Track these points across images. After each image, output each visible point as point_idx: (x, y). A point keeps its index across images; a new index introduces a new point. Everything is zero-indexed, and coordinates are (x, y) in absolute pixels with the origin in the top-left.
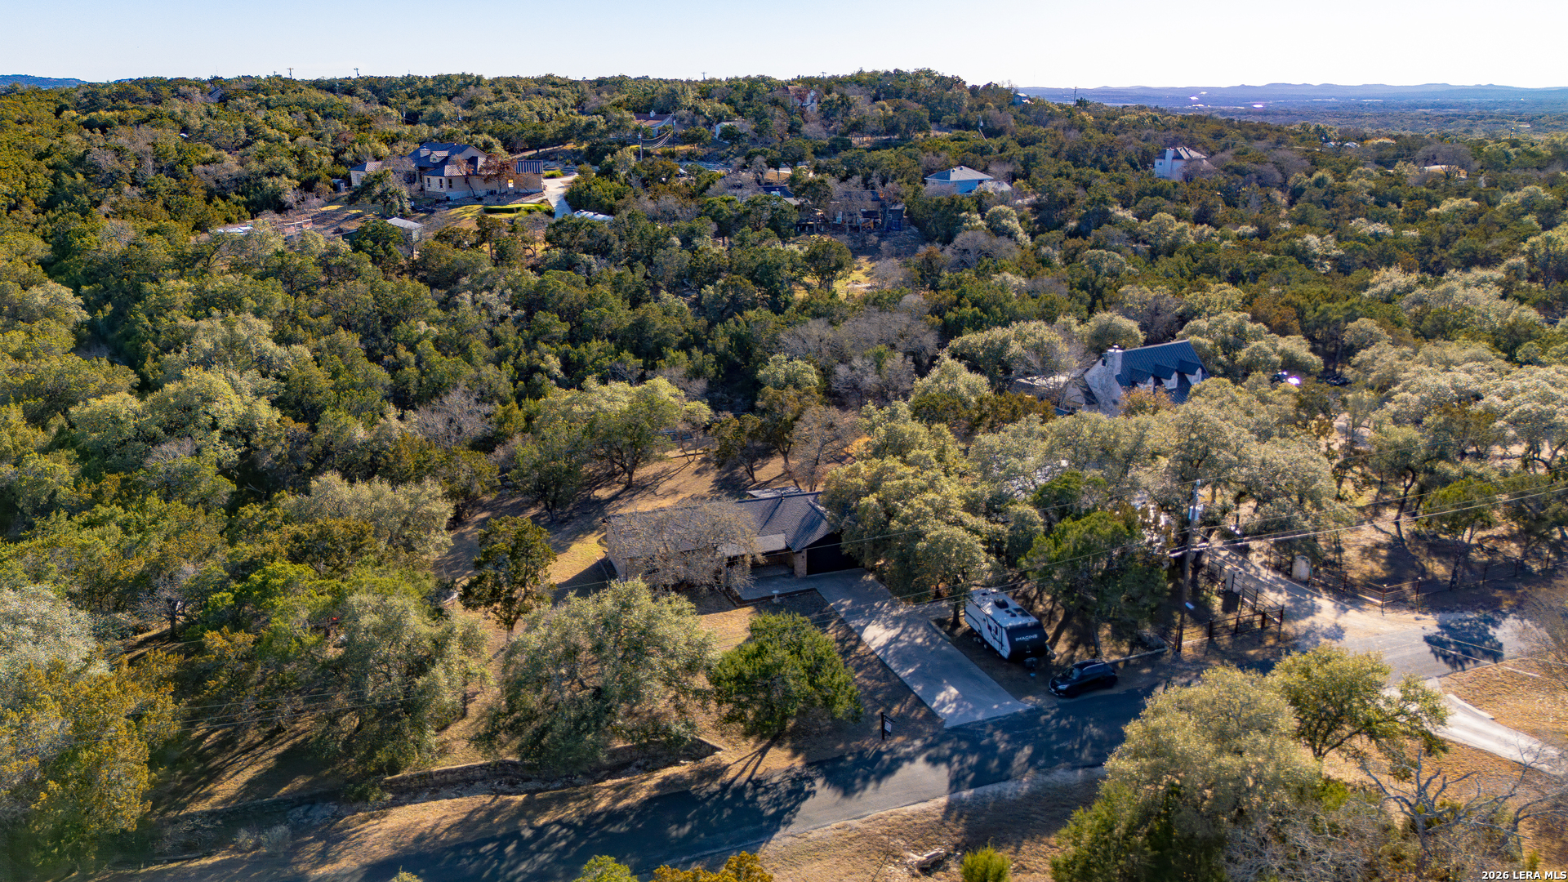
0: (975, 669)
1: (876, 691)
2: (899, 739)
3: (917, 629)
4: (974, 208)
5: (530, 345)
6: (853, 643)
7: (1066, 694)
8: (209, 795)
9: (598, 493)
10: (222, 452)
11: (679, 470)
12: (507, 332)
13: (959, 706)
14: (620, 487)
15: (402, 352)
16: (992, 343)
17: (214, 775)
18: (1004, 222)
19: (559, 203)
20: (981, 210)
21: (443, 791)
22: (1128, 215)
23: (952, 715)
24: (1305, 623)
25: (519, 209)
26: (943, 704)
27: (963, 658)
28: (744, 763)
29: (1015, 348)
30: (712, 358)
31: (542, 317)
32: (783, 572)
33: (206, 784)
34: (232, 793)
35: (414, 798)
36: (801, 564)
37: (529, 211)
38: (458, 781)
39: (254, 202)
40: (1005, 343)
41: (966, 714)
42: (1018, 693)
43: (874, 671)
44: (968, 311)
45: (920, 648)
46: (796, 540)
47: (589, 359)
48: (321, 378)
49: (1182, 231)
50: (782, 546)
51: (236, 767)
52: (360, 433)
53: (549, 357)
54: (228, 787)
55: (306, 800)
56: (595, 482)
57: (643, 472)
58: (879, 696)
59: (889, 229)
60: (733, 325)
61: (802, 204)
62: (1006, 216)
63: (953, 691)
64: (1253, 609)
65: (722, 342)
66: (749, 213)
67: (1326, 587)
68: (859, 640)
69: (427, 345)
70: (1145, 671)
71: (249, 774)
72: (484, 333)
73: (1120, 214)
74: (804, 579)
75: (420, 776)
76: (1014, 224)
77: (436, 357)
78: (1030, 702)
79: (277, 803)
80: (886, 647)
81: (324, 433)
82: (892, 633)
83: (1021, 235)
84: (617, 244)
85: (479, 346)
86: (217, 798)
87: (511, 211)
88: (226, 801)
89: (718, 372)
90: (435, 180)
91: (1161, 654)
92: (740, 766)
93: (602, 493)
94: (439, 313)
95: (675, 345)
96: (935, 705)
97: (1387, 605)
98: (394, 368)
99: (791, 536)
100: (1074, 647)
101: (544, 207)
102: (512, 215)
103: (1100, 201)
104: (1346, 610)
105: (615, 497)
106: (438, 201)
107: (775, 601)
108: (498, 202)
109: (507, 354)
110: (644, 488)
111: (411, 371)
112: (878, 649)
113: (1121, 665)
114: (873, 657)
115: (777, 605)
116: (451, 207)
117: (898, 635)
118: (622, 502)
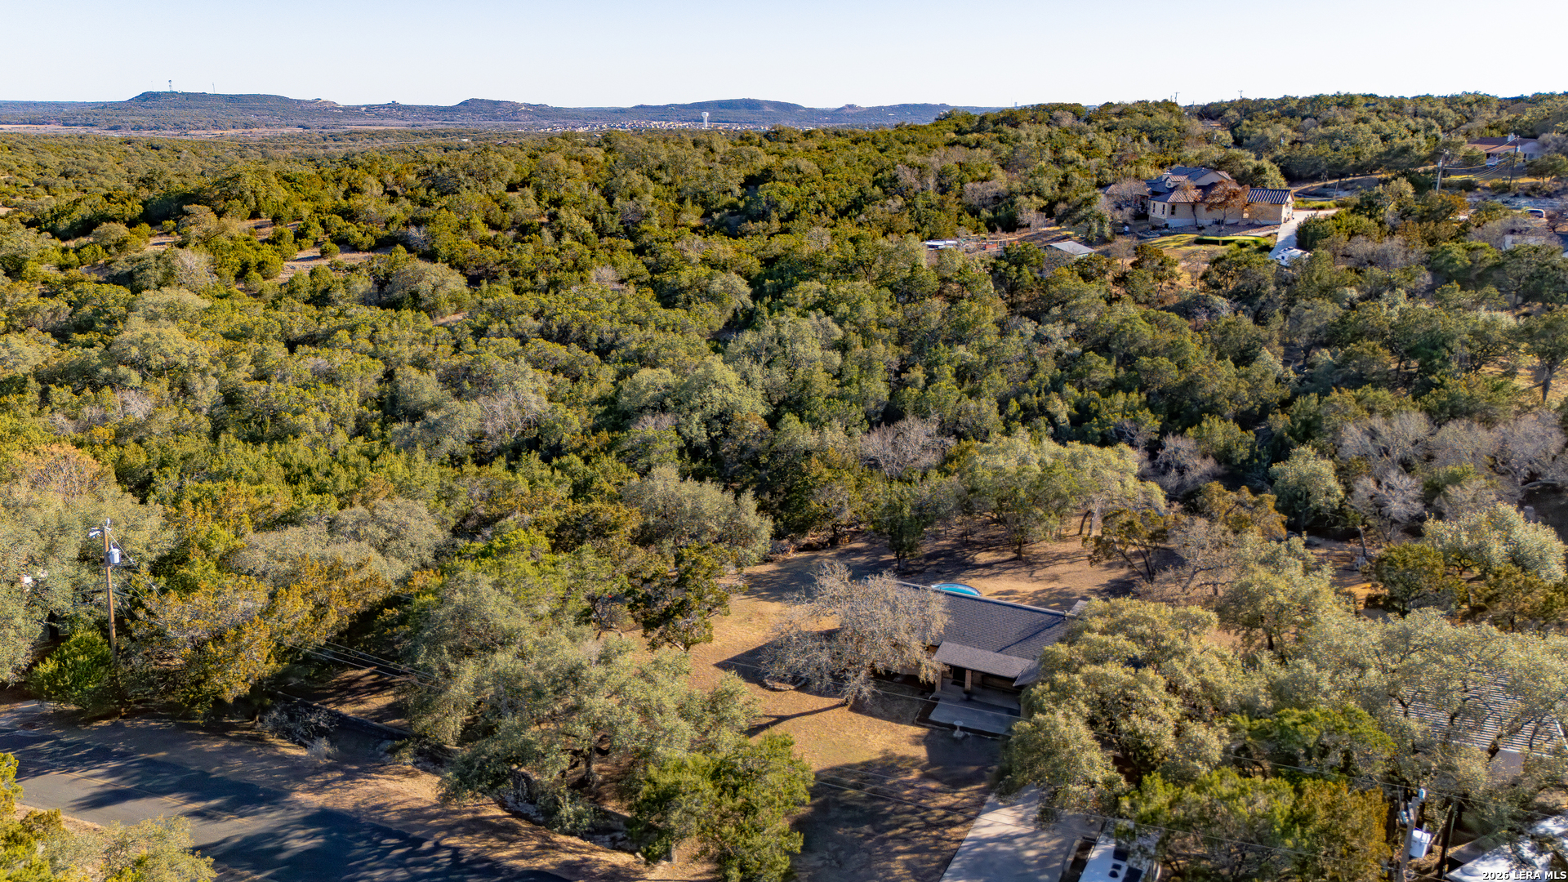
3: (1052, 838)
6: (960, 818)
14: (1010, 555)
15: (917, 372)
25: (1225, 243)
31: (1088, 356)
37: (1242, 245)
43: (928, 861)
47: (1106, 411)
68: (971, 819)
80: (981, 842)
82: (1021, 829)
90: (1159, 205)
93: (983, 557)
101: (1265, 241)
105: (988, 565)
106: (1155, 227)
107: (958, 734)
108: (1217, 233)
110: (1027, 564)
112: (973, 839)
114: (954, 846)
115: (956, 740)
116: (1162, 235)
117: (1019, 836)
118: (987, 572)
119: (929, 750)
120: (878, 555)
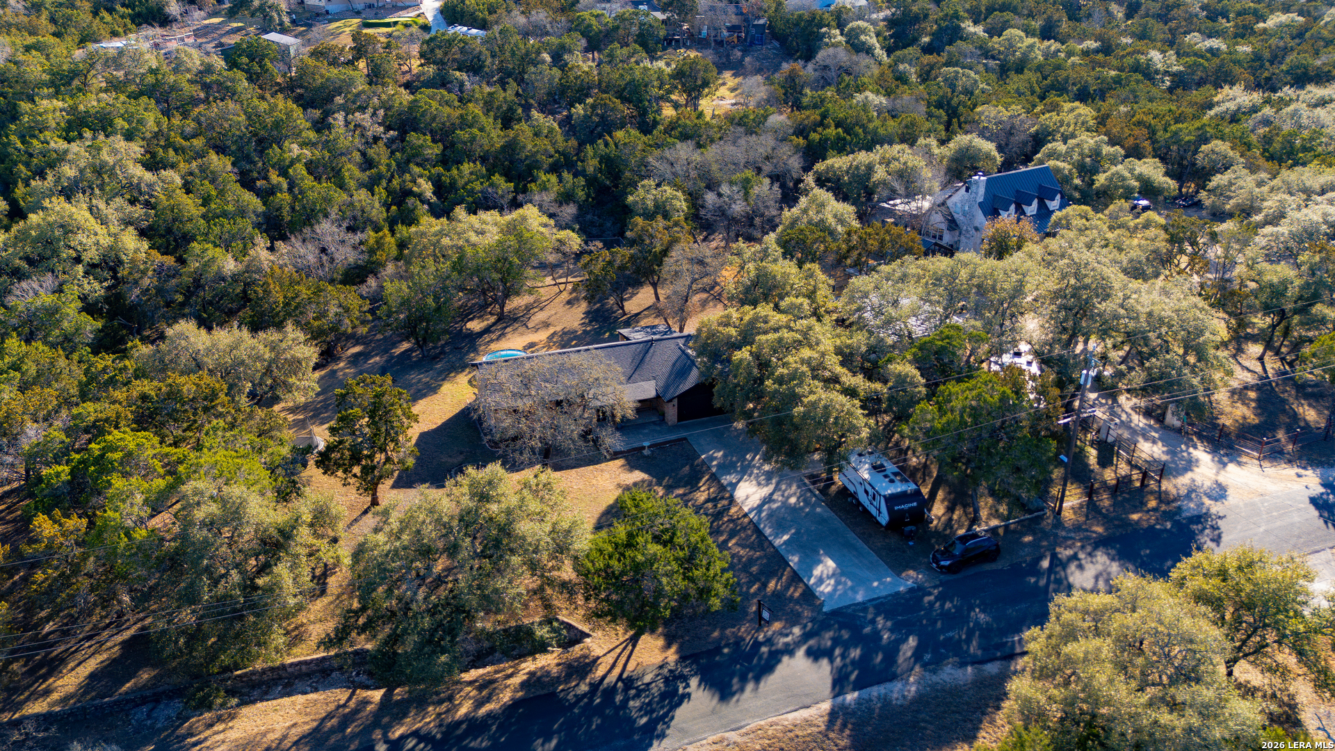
0: (851, 536)
1: (751, 561)
2: (777, 626)
3: (790, 486)
4: (833, 23)
5: (403, 168)
6: (725, 502)
7: (949, 570)
8: (47, 692)
9: (470, 325)
10: (87, 287)
11: (551, 300)
12: (380, 153)
13: (838, 583)
14: (492, 319)
15: (274, 177)
16: (857, 168)
17: (54, 666)
18: (863, 38)
19: (435, 16)
20: (841, 26)
21: (299, 685)
22: (979, 30)
23: (831, 595)
24: (1184, 481)
25: (396, 23)
26: (821, 581)
27: (837, 522)
28: (614, 654)
29: (880, 173)
30: (581, 181)
31: (413, 137)
32: (654, 419)
33: (45, 678)
34: (71, 689)
35: (266, 693)
36: (671, 412)
37: (407, 26)
38: (314, 672)
39: (139, 15)
40: (870, 168)
41: (845, 593)
42: (898, 567)
43: (749, 537)
44: (832, 132)
45: (793, 510)
46: (667, 387)
47: (461, 182)
48: (190, 206)
49: (1031, 47)
50: (652, 394)
51: (79, 656)
52: (229, 265)
53: (421, 181)
54: (69, 682)
55: (151, 697)
56: (467, 315)
57: (515, 303)
58: (754, 569)
59: (752, 44)
60: (602, 147)
61: (668, 18)
62: (864, 31)
63: (831, 564)
64: (1129, 462)
65: (592, 165)
66: (618, 27)
67: (1201, 437)
68: (732, 500)
69: (300, 169)
70: (1028, 539)
71: (91, 665)
72: (357, 156)
73: (972, 29)
74: (675, 428)
75: (272, 669)
76: (873, 40)
77: (309, 181)
78: (911, 578)
79: (116, 703)
80: (759, 508)
81: (194, 265)
82: (766, 491)
83: (878, 51)
84: (489, 60)
85: (352, 171)
86: (55, 696)
87: (388, 25)
88: (64, 700)
89: (588, 195)
91: (1041, 518)
92: (610, 659)
93: (475, 325)
94: (312, 135)
95: (545, 166)
96: (812, 581)
97: (1265, 458)
98: (266, 194)
99: (661, 383)
100: (951, 509)
101: (421, 21)
102: (389, 30)
103: (952, 17)
104: (1225, 465)
105: (487, 330)
106: (318, 15)
107: (646, 452)
108: (376, 16)
109: (380, 177)
110: (515, 320)
111: (283, 197)
112: (751, 510)
113: (1001, 531)
114: (746, 520)
115: (648, 457)
116: (330, 21)
117: (772, 494)
118: (494, 336)
119: (642, 470)
120: (386, 351)
